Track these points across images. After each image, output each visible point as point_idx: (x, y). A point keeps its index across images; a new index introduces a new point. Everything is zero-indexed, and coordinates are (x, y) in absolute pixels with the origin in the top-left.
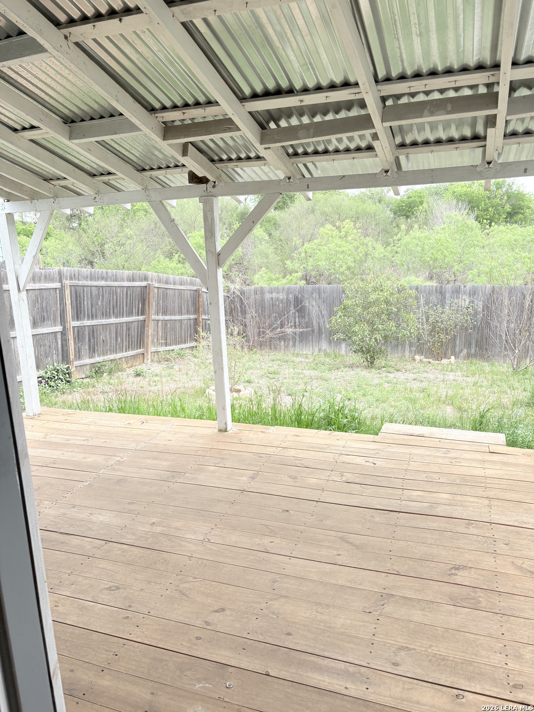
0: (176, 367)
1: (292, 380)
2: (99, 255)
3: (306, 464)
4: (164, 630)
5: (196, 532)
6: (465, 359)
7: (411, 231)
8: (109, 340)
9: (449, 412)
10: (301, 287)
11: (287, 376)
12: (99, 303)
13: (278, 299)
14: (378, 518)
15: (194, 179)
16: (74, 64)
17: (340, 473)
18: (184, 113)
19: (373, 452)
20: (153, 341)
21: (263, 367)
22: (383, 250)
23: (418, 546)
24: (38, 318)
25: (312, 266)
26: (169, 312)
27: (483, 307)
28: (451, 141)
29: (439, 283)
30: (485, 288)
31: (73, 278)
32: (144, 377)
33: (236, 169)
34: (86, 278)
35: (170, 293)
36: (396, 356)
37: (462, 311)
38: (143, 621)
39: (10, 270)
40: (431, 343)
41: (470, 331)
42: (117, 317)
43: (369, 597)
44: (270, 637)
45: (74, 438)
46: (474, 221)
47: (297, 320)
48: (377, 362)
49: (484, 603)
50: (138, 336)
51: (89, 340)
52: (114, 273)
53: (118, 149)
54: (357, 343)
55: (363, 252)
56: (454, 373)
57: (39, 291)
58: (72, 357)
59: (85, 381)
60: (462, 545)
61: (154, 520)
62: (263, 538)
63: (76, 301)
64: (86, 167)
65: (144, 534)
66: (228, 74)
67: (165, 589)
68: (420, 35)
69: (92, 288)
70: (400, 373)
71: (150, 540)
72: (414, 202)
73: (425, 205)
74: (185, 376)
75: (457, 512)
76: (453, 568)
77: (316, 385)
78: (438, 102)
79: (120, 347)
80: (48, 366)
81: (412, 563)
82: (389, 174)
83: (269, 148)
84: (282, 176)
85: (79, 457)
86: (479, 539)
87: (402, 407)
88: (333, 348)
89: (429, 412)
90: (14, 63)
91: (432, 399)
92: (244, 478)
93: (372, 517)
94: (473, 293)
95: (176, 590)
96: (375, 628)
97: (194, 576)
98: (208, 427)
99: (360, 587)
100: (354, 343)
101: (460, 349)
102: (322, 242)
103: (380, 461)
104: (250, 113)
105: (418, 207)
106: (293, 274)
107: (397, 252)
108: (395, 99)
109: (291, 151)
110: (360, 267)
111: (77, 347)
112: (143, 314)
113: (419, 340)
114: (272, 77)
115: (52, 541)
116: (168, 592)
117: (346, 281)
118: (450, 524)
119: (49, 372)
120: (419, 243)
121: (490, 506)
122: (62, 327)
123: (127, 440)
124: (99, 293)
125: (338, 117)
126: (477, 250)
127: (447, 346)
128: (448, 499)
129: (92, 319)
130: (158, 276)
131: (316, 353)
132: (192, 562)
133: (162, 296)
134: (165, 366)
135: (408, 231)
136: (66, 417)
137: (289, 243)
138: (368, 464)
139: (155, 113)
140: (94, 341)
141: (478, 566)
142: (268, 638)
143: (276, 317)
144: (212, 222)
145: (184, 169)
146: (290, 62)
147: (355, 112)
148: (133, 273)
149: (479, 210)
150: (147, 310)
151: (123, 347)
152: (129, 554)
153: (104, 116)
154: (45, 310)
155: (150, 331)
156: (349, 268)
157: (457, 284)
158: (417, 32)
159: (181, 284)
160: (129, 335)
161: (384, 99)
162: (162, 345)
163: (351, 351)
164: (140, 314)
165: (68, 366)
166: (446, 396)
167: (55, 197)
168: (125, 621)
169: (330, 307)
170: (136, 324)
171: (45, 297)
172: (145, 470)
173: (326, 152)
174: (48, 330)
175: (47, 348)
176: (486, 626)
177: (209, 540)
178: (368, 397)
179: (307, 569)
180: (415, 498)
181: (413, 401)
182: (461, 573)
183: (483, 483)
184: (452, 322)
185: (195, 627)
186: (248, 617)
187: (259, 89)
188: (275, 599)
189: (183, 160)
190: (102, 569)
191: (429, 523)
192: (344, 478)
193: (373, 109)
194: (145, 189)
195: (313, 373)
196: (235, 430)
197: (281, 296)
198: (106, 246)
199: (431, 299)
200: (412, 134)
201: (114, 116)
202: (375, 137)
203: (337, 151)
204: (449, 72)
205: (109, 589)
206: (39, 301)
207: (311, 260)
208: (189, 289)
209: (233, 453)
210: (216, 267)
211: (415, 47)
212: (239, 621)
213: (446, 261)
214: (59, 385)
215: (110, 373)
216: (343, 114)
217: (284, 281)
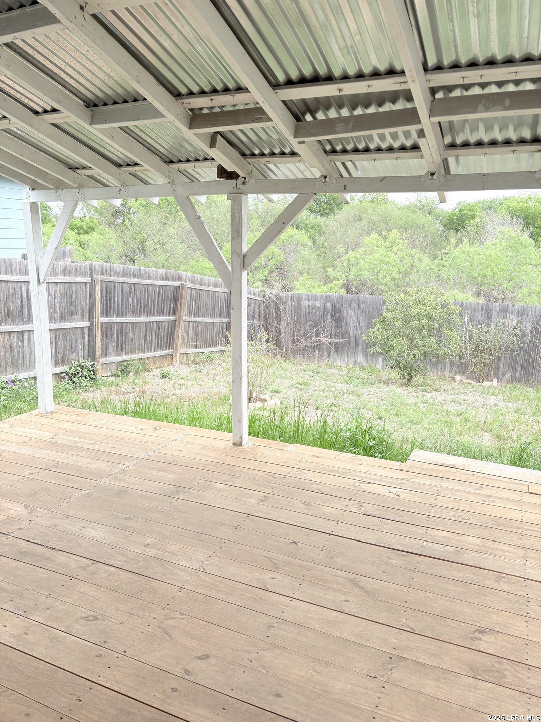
0: (205, 371)
1: (321, 393)
2: (140, 252)
3: (323, 490)
4: (138, 676)
5: (192, 559)
6: (508, 382)
7: (461, 245)
8: (138, 339)
9: (487, 441)
10: (339, 296)
11: (317, 388)
12: (130, 301)
13: (314, 307)
14: (397, 560)
15: (223, 173)
16: (89, 37)
17: (358, 504)
18: (212, 100)
19: (399, 482)
20: (183, 343)
21: (293, 377)
22: (429, 263)
23: (439, 599)
24: (66, 312)
25: (354, 275)
26: (201, 314)
27: (532, 329)
28: (508, 142)
29: (487, 300)
30: (536, 309)
31: (105, 273)
32: (170, 379)
33: (269, 165)
34: (118, 274)
35: (204, 294)
36: (435, 374)
37: (508, 331)
38: (117, 662)
39: (31, 261)
40: (473, 363)
41: (516, 353)
42: (147, 316)
43: (376, 657)
44: (256, 697)
45: (82, 440)
46: (528, 238)
47: (333, 330)
48: (414, 379)
49: (510, 679)
50: (167, 337)
51: (118, 338)
52: (147, 271)
53: (144, 138)
54: (394, 358)
55: (409, 264)
56: (495, 397)
57: (68, 285)
58: (98, 354)
59: (110, 378)
60: (489, 603)
61: (149, 541)
62: (264, 573)
63: (107, 297)
64: (111, 156)
65: (136, 556)
66: (260, 56)
67: (147, 625)
68: (478, 15)
69: (124, 284)
70: (438, 393)
71: (141, 564)
72: (465, 215)
73: (477, 219)
74: (211, 381)
75: (487, 561)
76: (478, 630)
77: (346, 400)
78: (496, 96)
79: (148, 347)
80: (73, 362)
81: (430, 620)
82: (435, 177)
83: (303, 143)
84: (318, 175)
85: (82, 462)
86: (511, 597)
87: (436, 431)
88: (369, 362)
89: (465, 439)
90: (27, 35)
91: (469, 424)
92: (253, 501)
93: (389, 558)
94: (522, 313)
95: (159, 627)
96: (379, 698)
97: (182, 611)
98: (224, 439)
99: (367, 644)
100: (391, 358)
101: (504, 372)
102: (366, 251)
103: (405, 493)
104: (283, 102)
105: (469, 221)
106: (334, 282)
107: (444, 266)
108: (446, 91)
109: (328, 148)
110: (404, 279)
111: (105, 344)
112: (174, 314)
113: (460, 359)
114: (308, 62)
115: (36, 556)
116: (150, 629)
117: (387, 292)
118: (477, 575)
119: (73, 368)
120: (468, 258)
121: (525, 557)
122: (90, 323)
123: (136, 448)
124: (130, 290)
125: (381, 110)
126: (530, 268)
127: (490, 367)
128: (478, 545)
129: (122, 316)
130: (193, 276)
131: (351, 365)
132: (181, 595)
133: (196, 297)
134: (193, 369)
135: (457, 245)
136: (78, 418)
137: (332, 250)
138: (391, 495)
139: (180, 99)
140: (122, 339)
141: (507, 630)
142: (253, 698)
143: (311, 325)
144: (239, 221)
145: (214, 163)
146: (329, 44)
147: (400, 105)
148: (167, 272)
149: (535, 227)
150: (179, 310)
151: (151, 347)
152: (116, 578)
153: (127, 100)
154: (73, 304)
155: (181, 332)
156: (393, 280)
157: (506, 302)
158: (474, 11)
159: (216, 286)
160: (158, 335)
161: (433, 91)
162: (192, 347)
163: (388, 366)
164: (171, 314)
165: (94, 362)
166: (485, 422)
167: (80, 187)
168: (96, 659)
169: (369, 319)
170: (167, 324)
171: (74, 291)
172: (149, 482)
173: (367, 150)
174: (75, 325)
175: (73, 342)
176: (510, 707)
177: (204, 569)
178: (401, 418)
179: (309, 615)
180: (440, 539)
181: (449, 425)
182: (485, 637)
183: (519, 528)
184: (497, 343)
185: (173, 676)
186: (234, 669)
187: (294, 75)
188: (268, 649)
189: (212, 153)
190: (83, 594)
191: (453, 572)
192: (363, 510)
193: (421, 102)
194: (172, 182)
195: (344, 386)
196: (250, 444)
197: (319, 304)
198: (148, 243)
199: (476, 317)
200: (464, 133)
201: (138, 101)
202: (421, 134)
203: (379, 150)
204: (509, 61)
205: (86, 618)
206: (68, 295)
207: (354, 269)
208: (224, 291)
209: (245, 470)
210: (241, 269)
211: (472, 30)
212: (224, 673)
213: (495, 278)
214: (82, 381)
215: (136, 372)
216: (388, 107)
217: (324, 288)
